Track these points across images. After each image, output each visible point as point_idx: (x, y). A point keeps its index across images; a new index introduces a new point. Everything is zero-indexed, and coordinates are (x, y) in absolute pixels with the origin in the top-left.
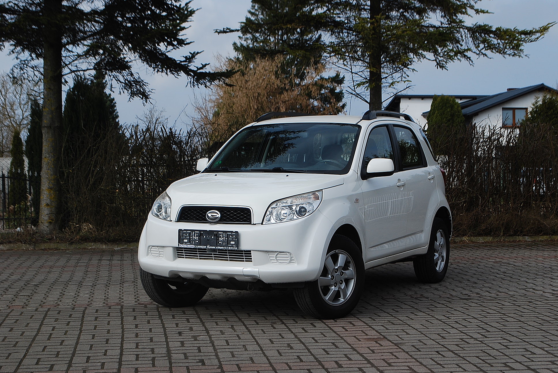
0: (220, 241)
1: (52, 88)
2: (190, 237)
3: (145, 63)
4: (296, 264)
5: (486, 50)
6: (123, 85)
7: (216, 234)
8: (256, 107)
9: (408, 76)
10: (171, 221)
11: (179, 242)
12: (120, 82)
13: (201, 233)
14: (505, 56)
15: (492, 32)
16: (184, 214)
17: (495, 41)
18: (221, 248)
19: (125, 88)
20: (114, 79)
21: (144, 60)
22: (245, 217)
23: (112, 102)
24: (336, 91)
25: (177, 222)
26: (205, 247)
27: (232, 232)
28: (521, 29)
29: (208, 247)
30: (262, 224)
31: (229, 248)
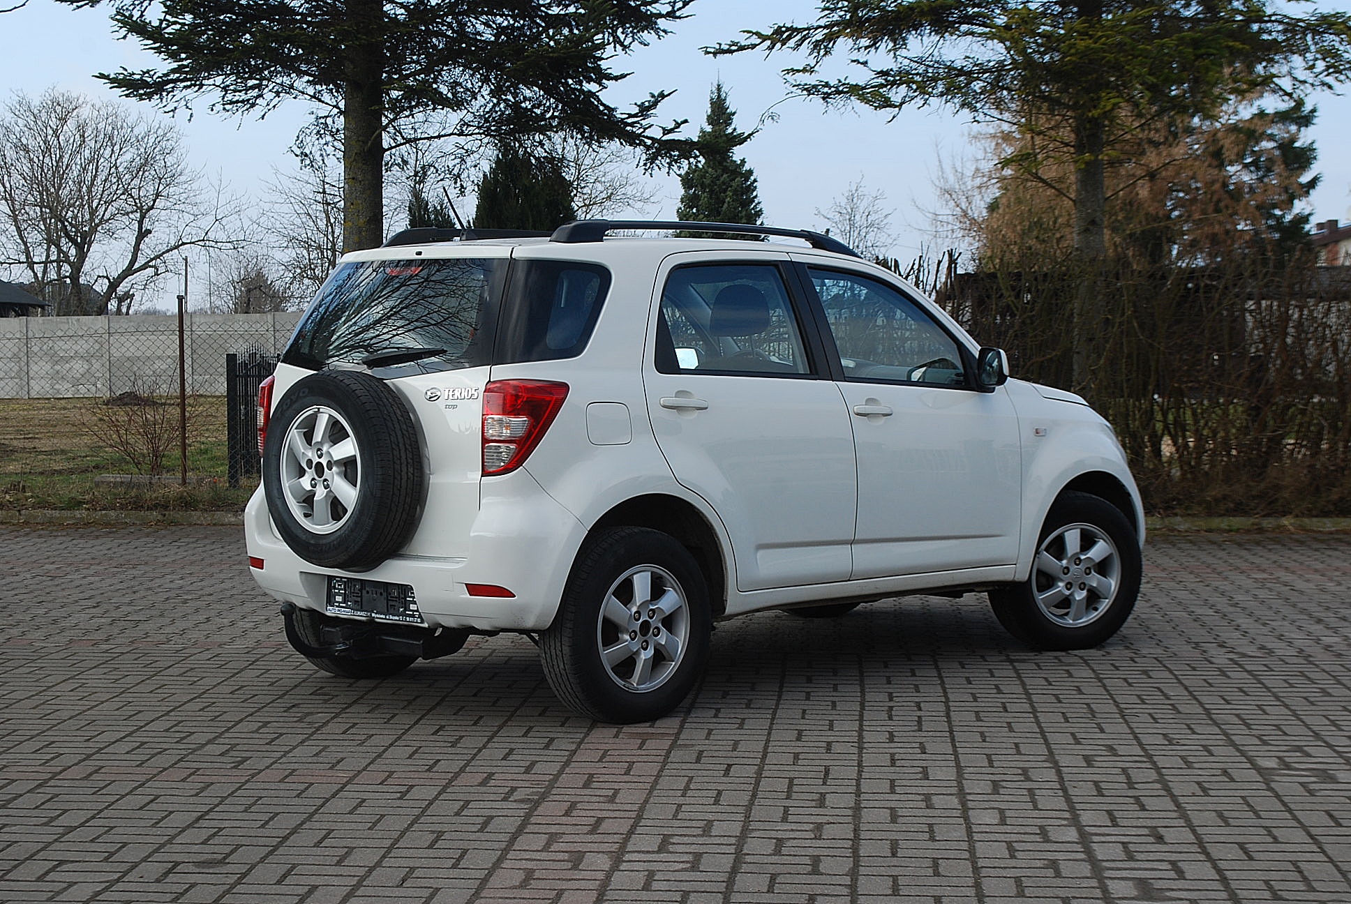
1: (360, 178)
23: (747, 179)
24: (1296, 145)
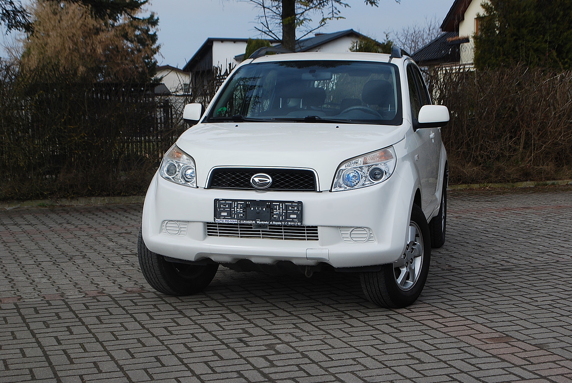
0: (275, 214)
2: (230, 209)
4: (376, 243)
7: (269, 205)
10: (198, 187)
11: (215, 216)
13: (247, 204)
16: (216, 178)
18: (277, 223)
19: (2, 19)
22: (306, 182)
24: (149, 33)
25: (207, 189)
26: (254, 222)
27: (293, 202)
29: (258, 222)
30: (330, 191)
31: (289, 223)
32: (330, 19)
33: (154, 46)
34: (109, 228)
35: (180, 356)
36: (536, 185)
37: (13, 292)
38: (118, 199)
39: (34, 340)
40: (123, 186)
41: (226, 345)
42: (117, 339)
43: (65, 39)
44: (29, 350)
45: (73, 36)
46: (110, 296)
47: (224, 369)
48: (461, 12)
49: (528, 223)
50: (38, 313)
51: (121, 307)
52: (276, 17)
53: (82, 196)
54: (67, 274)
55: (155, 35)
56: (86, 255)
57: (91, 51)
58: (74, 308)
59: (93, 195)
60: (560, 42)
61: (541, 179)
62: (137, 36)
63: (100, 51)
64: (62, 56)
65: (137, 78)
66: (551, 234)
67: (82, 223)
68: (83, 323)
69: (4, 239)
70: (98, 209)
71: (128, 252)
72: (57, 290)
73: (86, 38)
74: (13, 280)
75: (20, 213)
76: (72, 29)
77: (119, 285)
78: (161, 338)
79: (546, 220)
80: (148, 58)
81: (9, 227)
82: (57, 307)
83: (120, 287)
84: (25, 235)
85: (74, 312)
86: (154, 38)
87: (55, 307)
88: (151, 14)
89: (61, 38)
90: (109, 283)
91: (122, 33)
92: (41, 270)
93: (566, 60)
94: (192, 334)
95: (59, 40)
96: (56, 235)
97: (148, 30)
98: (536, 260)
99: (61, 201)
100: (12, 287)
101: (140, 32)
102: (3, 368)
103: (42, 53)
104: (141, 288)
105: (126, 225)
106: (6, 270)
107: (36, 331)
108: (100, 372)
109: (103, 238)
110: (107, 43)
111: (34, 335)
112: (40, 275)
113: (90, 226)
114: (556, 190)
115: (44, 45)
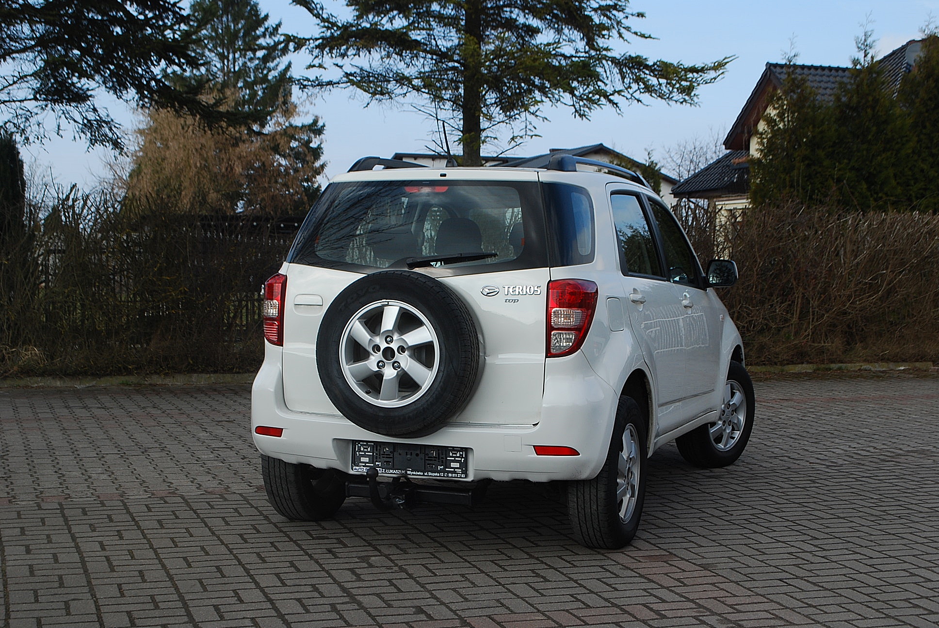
3: (111, 92)
5: (641, 92)
6: (80, 126)
8: (198, 165)
9: (535, 128)
12: (75, 121)
14: (670, 103)
15: (647, 67)
17: (653, 81)
19: (82, 132)
20: (63, 116)
21: (110, 88)
24: (311, 145)
28: (688, 64)
32: (521, 137)
33: (317, 164)
34: (207, 414)
35: (248, 566)
36: (815, 370)
37: (61, 489)
38: (228, 377)
39: (73, 545)
40: (237, 359)
41: (310, 556)
42: (176, 546)
43: (190, 152)
44: (64, 555)
45: (201, 149)
46: (182, 497)
47: (297, 582)
48: (752, 123)
49: (777, 419)
50: (87, 514)
51: (193, 510)
52: (454, 132)
53: (180, 372)
54: (135, 470)
55: (319, 148)
56: (166, 447)
57: (227, 169)
58: (132, 510)
59: (195, 371)
60: (872, 170)
61: (822, 362)
62: (292, 149)
63: (238, 169)
64: (185, 176)
65: (291, 209)
66: (801, 434)
67: (173, 407)
68: (139, 528)
69: (65, 425)
70: (200, 390)
71: (222, 445)
72: (117, 489)
73: (220, 151)
74: (64, 476)
75: (92, 392)
76: (201, 138)
77: (199, 484)
78: (231, 546)
79: (804, 416)
80: (307, 180)
81: (74, 410)
82: (112, 508)
83: (199, 486)
84: (93, 420)
85: (131, 514)
86: (317, 153)
87: (109, 508)
88: (313, 118)
89: (184, 150)
90: (186, 482)
91: (272, 145)
92: (103, 465)
93: (880, 195)
94: (271, 543)
95: (182, 154)
96: (134, 422)
97: (310, 141)
98: (761, 466)
99: (151, 378)
100: (61, 484)
101: (297, 143)
102: (28, 574)
103: (157, 172)
104: (225, 488)
105: (231, 411)
106: (58, 463)
107: (77, 535)
108: (144, 581)
109: (195, 427)
110: (249, 158)
111: (74, 538)
112: (100, 470)
113: (182, 412)
114: (841, 376)
115: (160, 160)
